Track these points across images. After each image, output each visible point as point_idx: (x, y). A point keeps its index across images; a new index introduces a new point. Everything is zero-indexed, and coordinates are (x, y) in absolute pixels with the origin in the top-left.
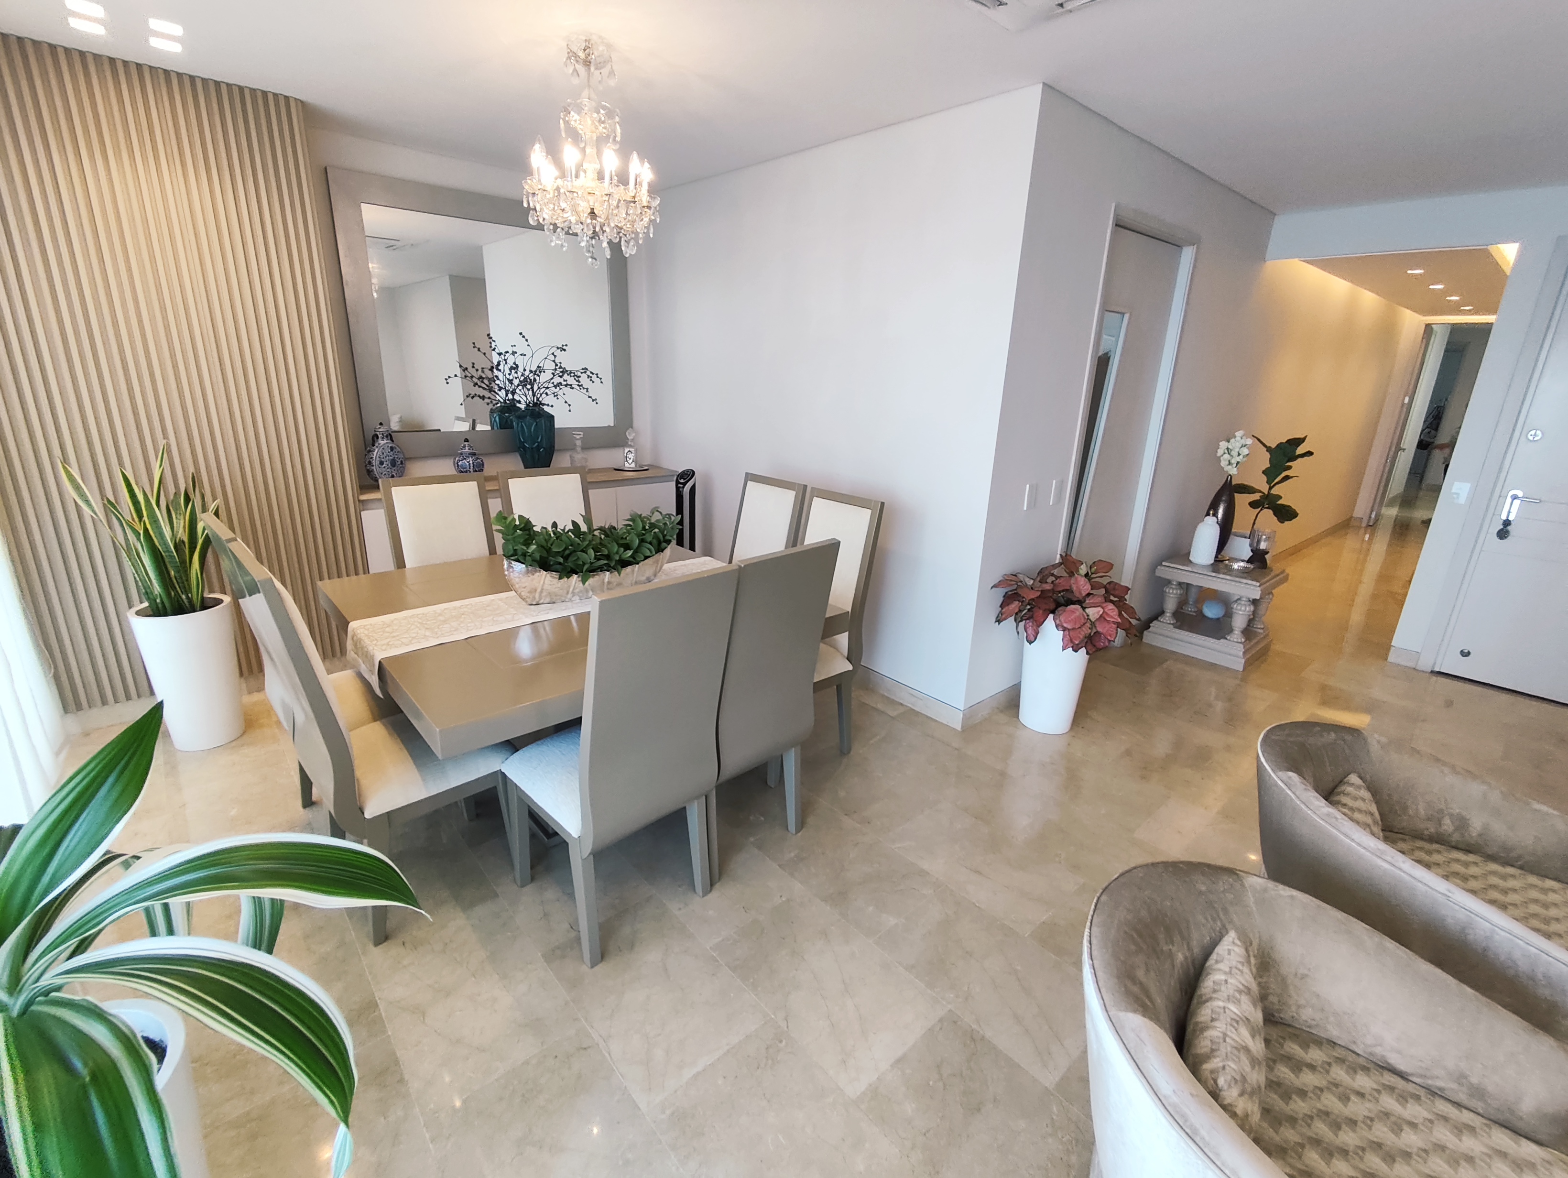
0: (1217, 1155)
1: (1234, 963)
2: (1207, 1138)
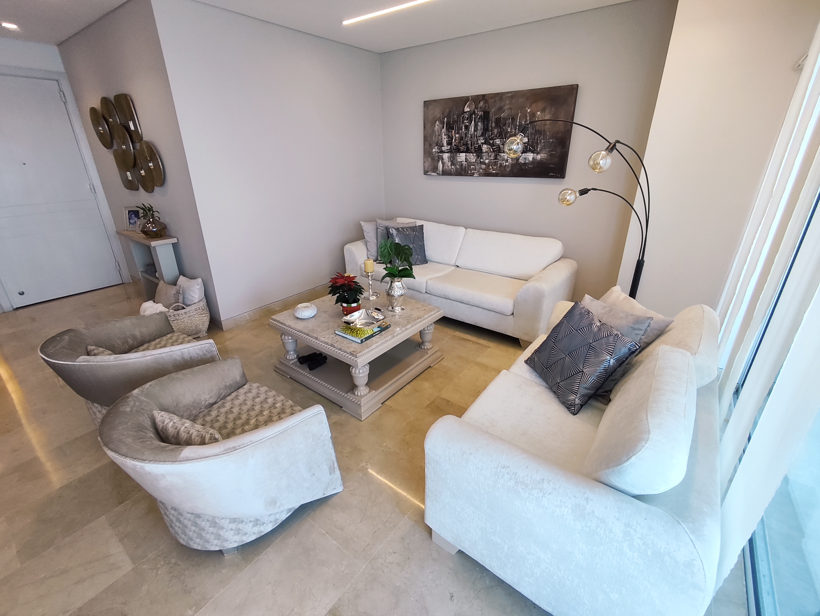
0: (244, 444)
1: (168, 417)
2: (238, 445)
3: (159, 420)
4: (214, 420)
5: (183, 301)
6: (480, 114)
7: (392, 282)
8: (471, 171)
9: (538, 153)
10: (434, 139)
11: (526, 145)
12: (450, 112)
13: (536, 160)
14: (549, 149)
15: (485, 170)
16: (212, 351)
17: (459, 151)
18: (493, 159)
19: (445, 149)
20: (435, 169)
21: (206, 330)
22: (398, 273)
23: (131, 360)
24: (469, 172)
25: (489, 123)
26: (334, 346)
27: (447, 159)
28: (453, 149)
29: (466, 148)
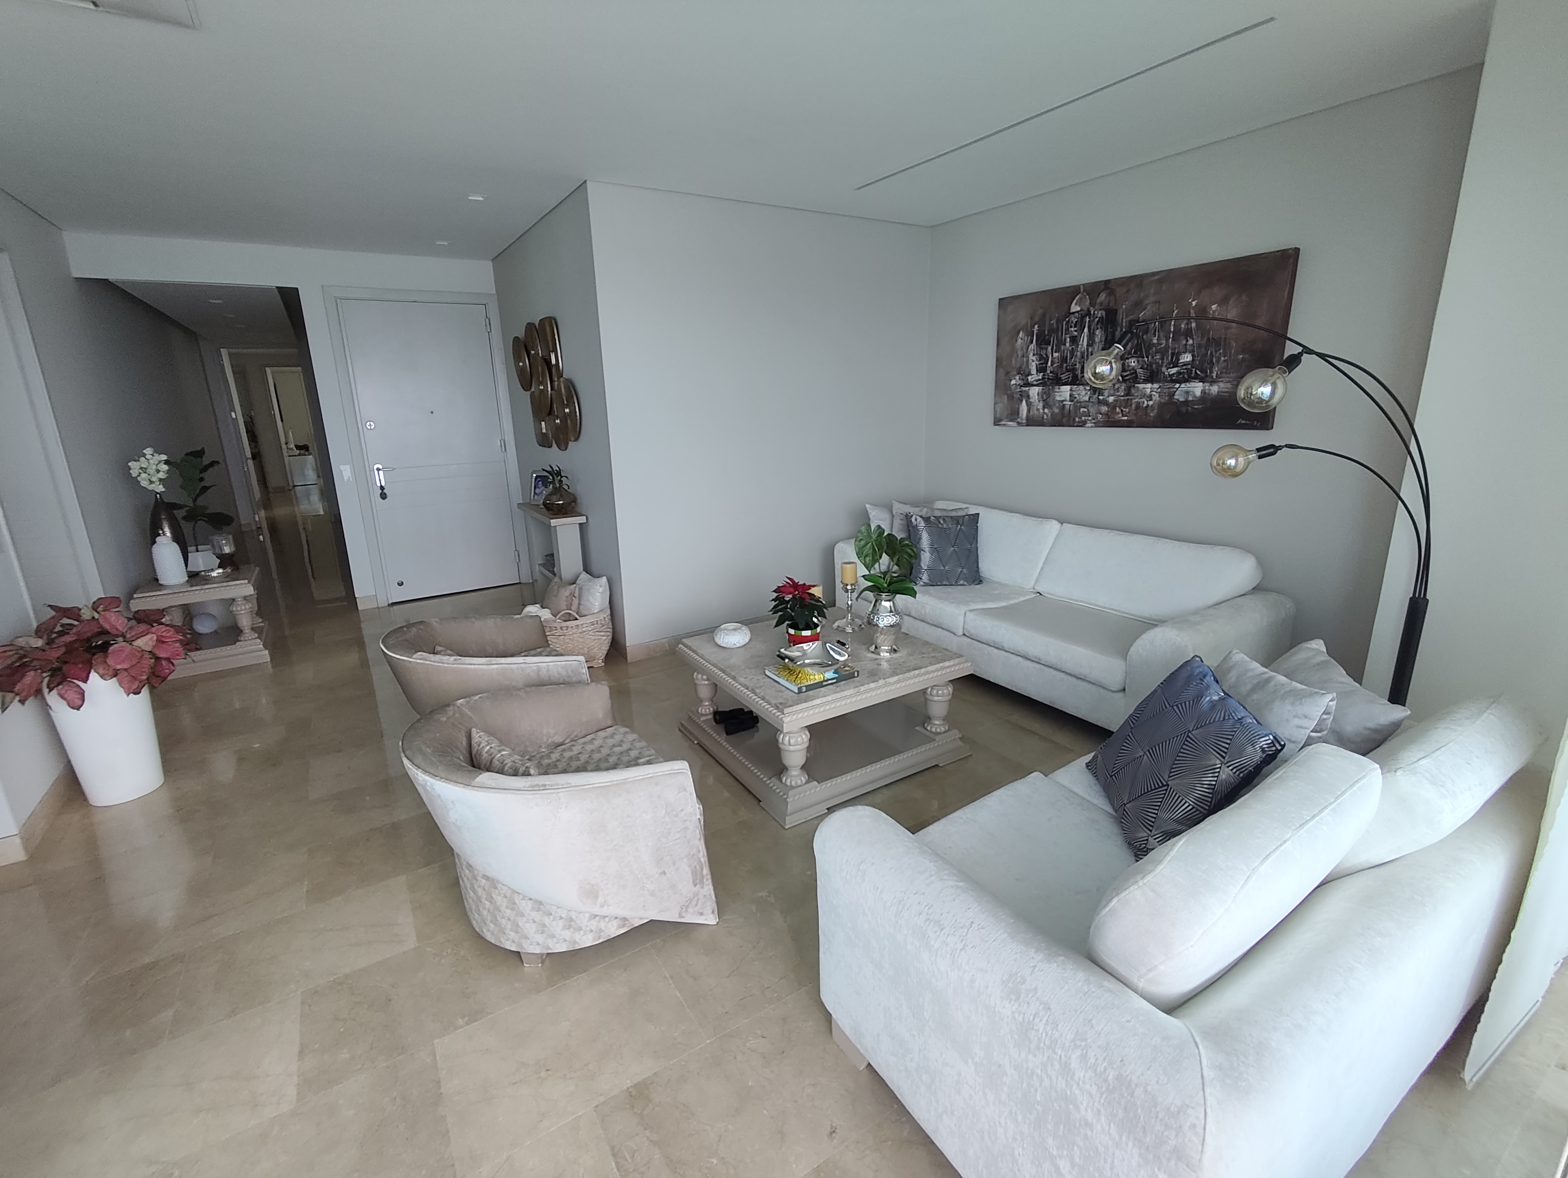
1: (488, 740)
3: (476, 740)
4: (551, 765)
5: (579, 608)
6: (1099, 315)
7: (876, 601)
8: (1080, 418)
9: (1213, 382)
10: (1013, 362)
11: (1189, 367)
12: (1044, 315)
13: (1209, 394)
14: (1235, 374)
15: (1107, 414)
16: (580, 673)
17: (1059, 382)
18: (1122, 394)
19: (1033, 380)
20: (1013, 415)
21: (603, 656)
22: (888, 586)
23: (473, 666)
24: (1077, 419)
25: (1117, 330)
26: (755, 692)
27: (1037, 397)
28: (1048, 379)
29: (1072, 377)
